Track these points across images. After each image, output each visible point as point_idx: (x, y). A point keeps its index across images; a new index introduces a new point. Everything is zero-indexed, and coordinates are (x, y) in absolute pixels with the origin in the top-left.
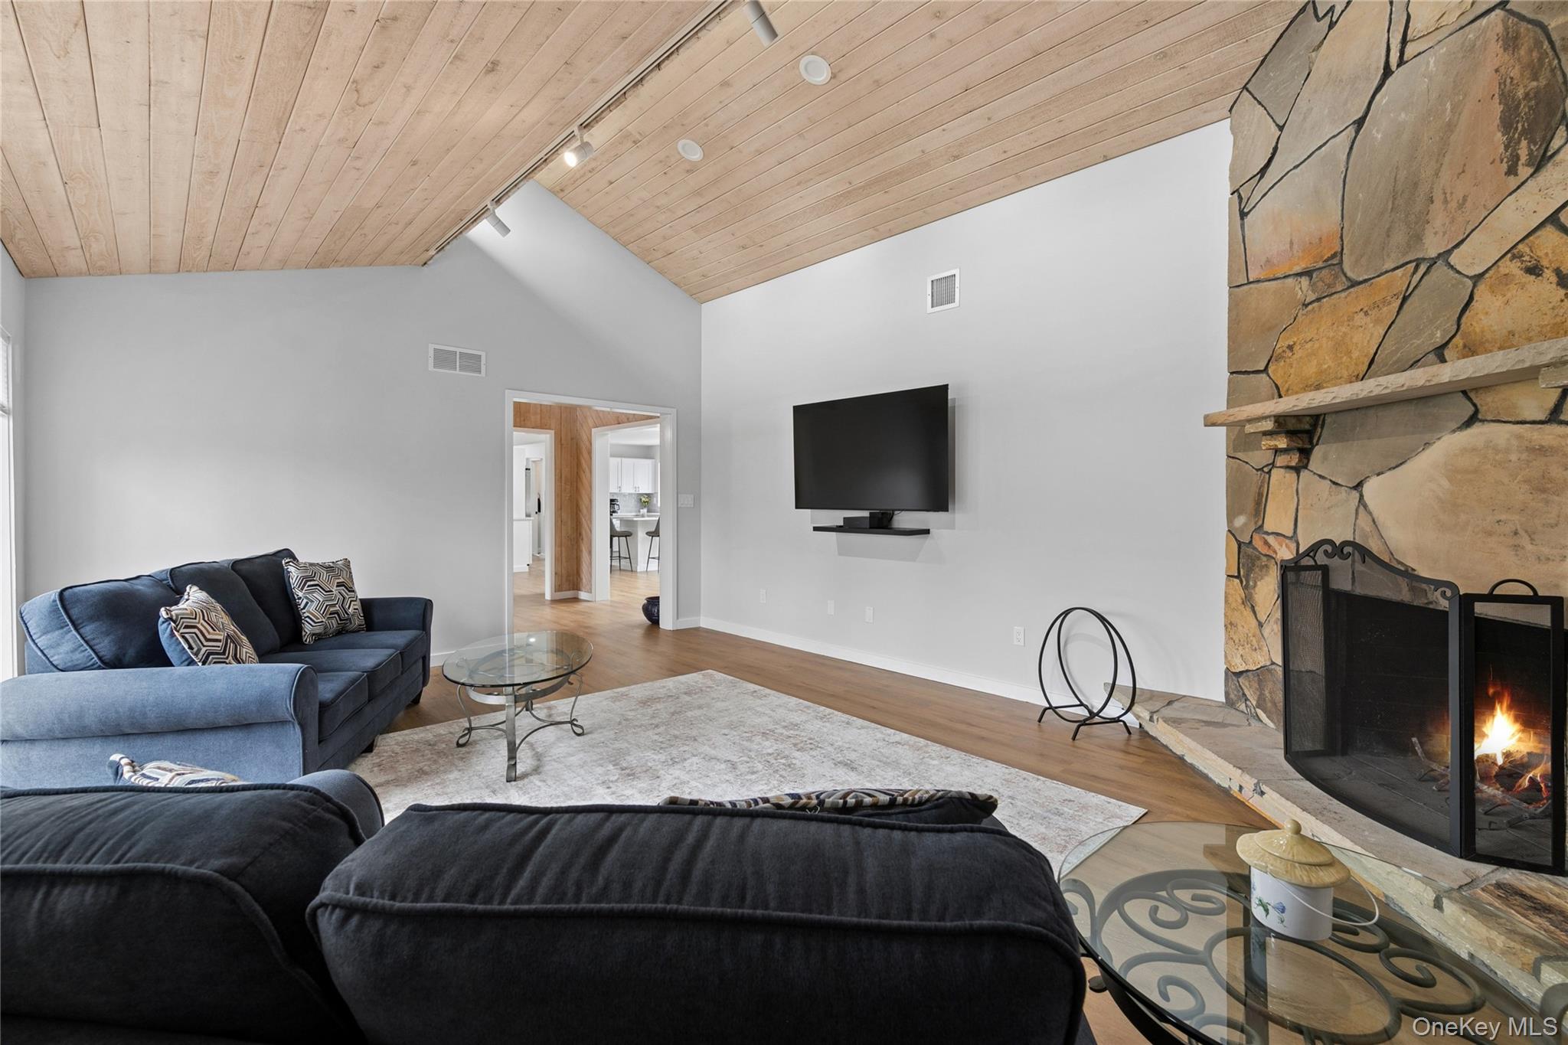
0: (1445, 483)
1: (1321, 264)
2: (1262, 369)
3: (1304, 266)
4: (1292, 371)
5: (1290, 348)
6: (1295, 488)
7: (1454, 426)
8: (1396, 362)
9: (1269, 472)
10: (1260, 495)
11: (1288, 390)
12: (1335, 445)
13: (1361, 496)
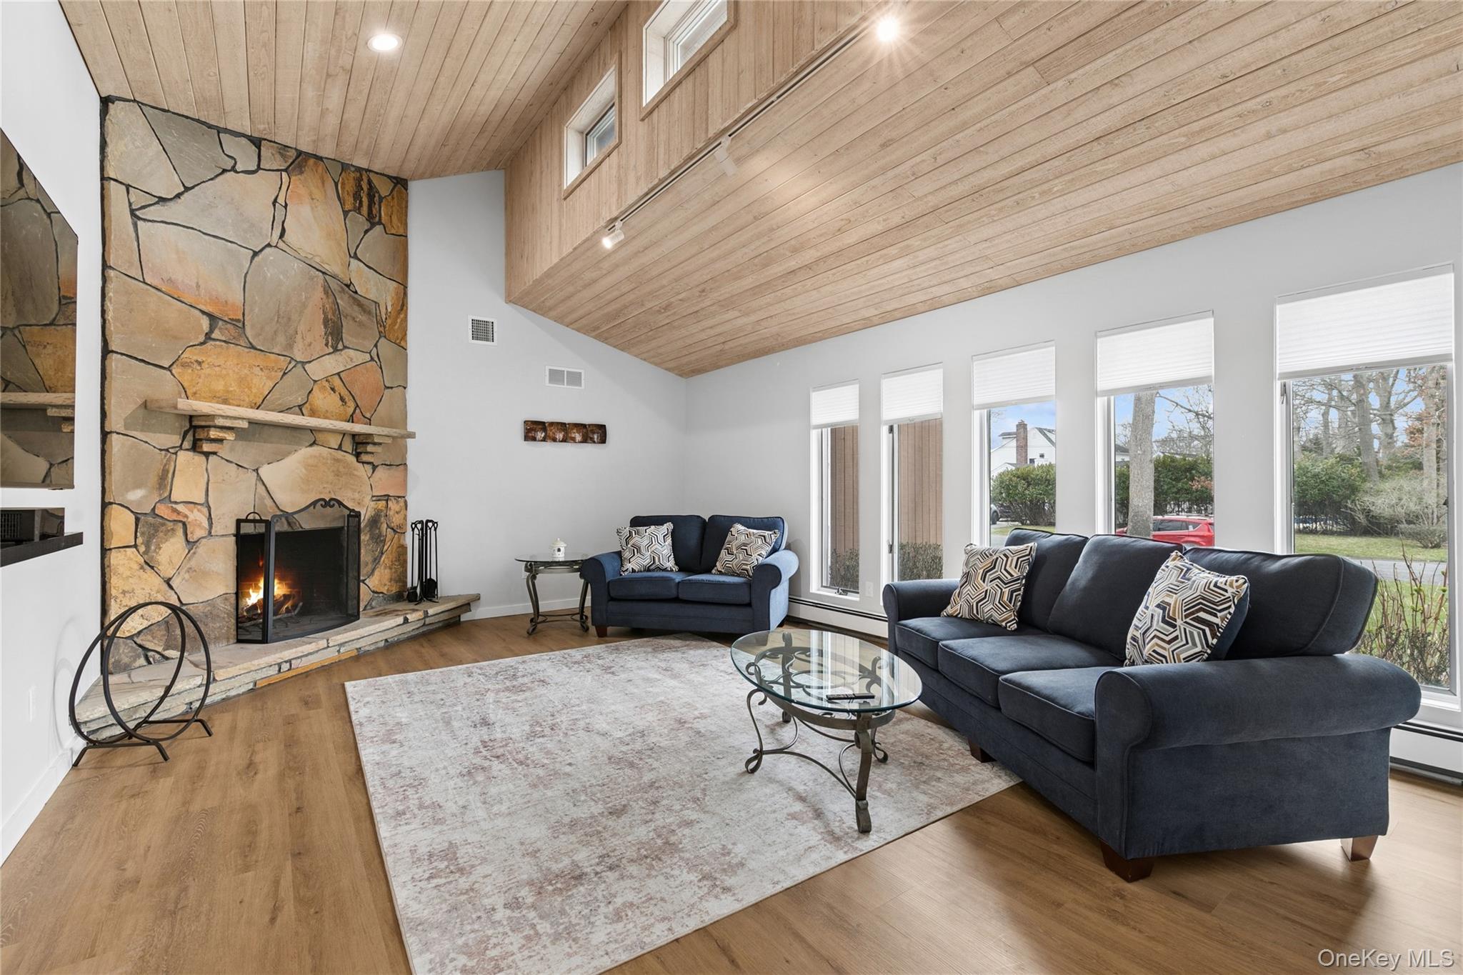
0: (303, 470)
1: (226, 319)
2: (167, 366)
3: (211, 310)
4: (201, 380)
5: (200, 363)
6: (205, 468)
7: (308, 444)
8: (280, 404)
9: (176, 453)
10: (165, 471)
11: (195, 393)
12: (240, 442)
13: (258, 474)
